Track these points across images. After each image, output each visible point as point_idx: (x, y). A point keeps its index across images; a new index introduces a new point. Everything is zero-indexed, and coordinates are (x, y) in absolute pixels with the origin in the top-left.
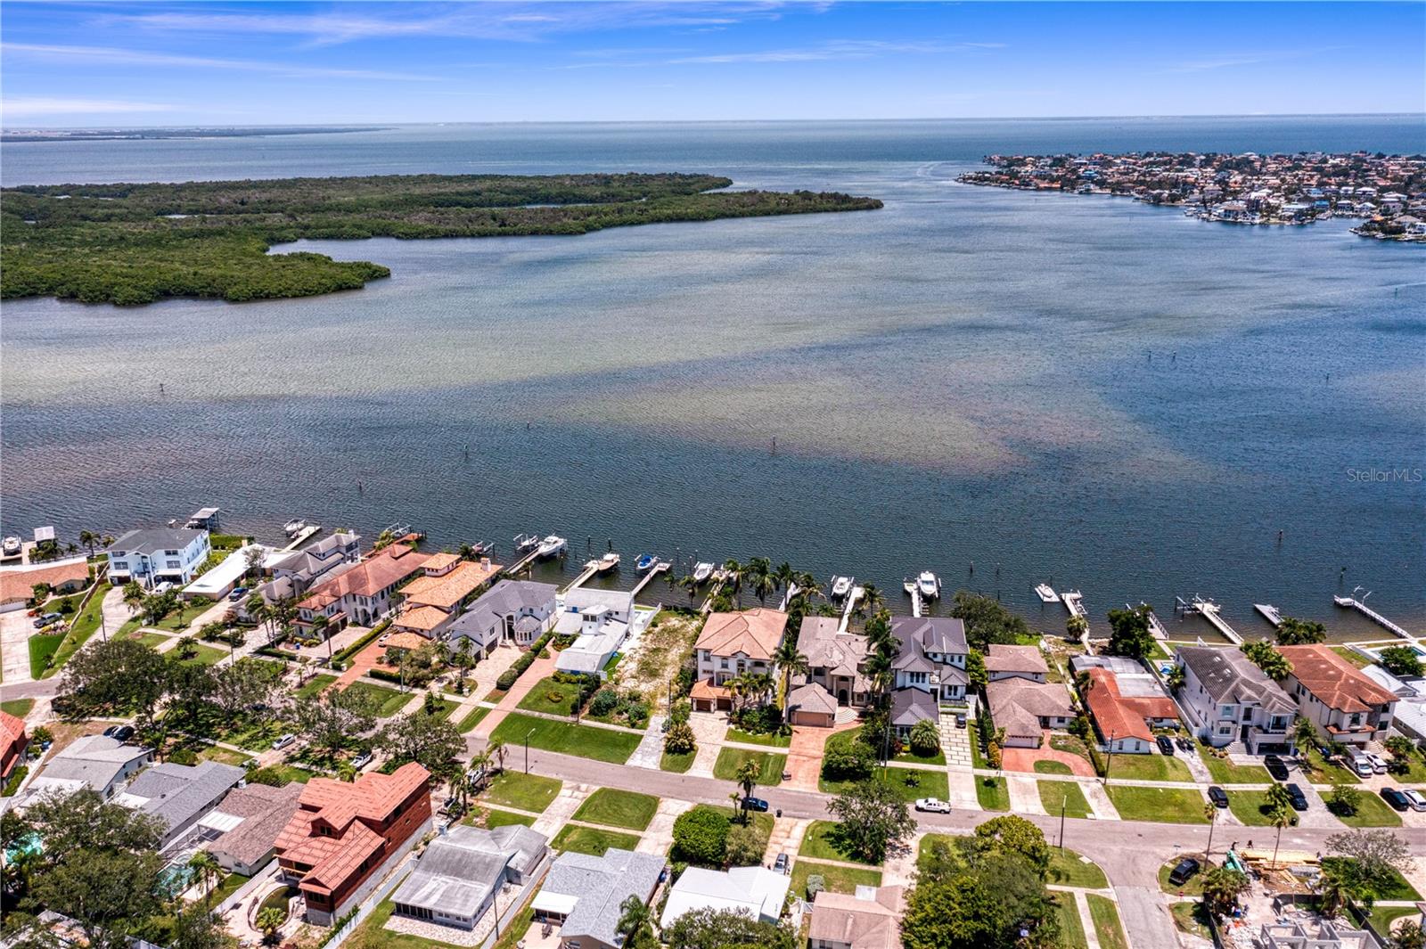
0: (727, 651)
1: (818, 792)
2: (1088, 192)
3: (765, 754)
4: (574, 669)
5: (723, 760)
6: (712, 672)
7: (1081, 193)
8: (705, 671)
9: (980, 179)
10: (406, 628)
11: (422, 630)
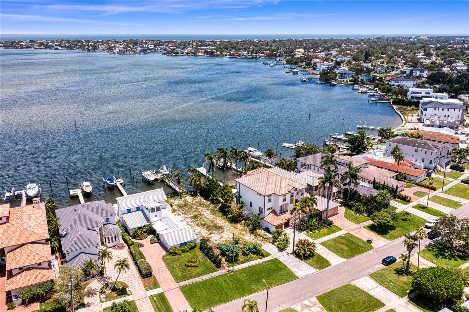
0: (284, 191)
1: (389, 241)
2: (57, 49)
3: (340, 237)
4: (183, 242)
5: (333, 249)
6: (271, 208)
7: (55, 49)
8: (268, 209)
9: (6, 46)
10: (21, 268)
11: (39, 264)
